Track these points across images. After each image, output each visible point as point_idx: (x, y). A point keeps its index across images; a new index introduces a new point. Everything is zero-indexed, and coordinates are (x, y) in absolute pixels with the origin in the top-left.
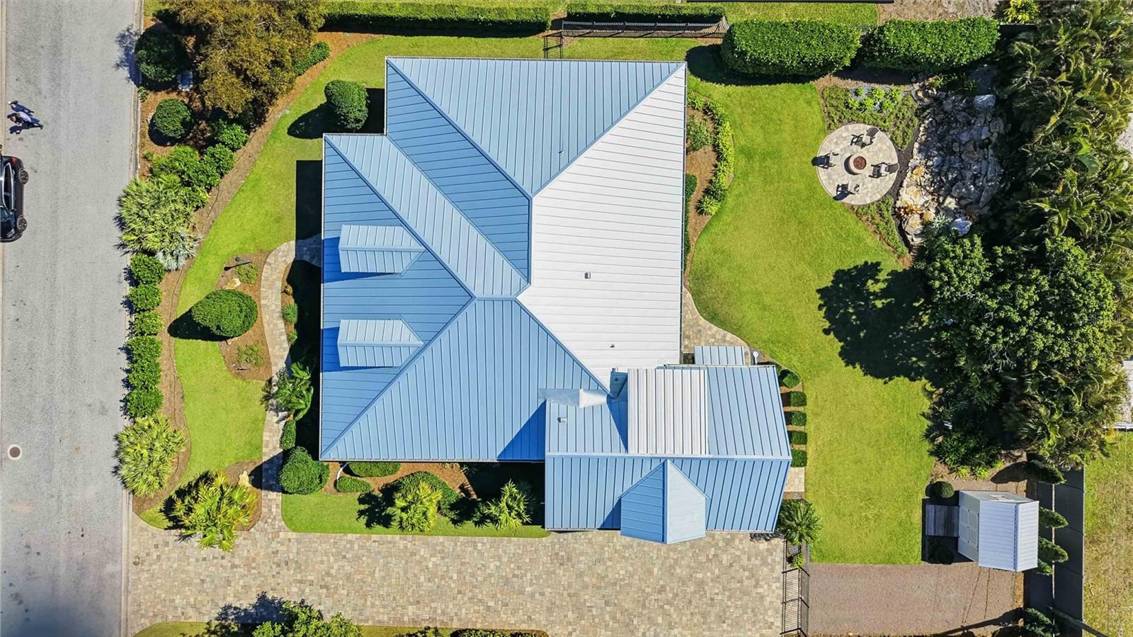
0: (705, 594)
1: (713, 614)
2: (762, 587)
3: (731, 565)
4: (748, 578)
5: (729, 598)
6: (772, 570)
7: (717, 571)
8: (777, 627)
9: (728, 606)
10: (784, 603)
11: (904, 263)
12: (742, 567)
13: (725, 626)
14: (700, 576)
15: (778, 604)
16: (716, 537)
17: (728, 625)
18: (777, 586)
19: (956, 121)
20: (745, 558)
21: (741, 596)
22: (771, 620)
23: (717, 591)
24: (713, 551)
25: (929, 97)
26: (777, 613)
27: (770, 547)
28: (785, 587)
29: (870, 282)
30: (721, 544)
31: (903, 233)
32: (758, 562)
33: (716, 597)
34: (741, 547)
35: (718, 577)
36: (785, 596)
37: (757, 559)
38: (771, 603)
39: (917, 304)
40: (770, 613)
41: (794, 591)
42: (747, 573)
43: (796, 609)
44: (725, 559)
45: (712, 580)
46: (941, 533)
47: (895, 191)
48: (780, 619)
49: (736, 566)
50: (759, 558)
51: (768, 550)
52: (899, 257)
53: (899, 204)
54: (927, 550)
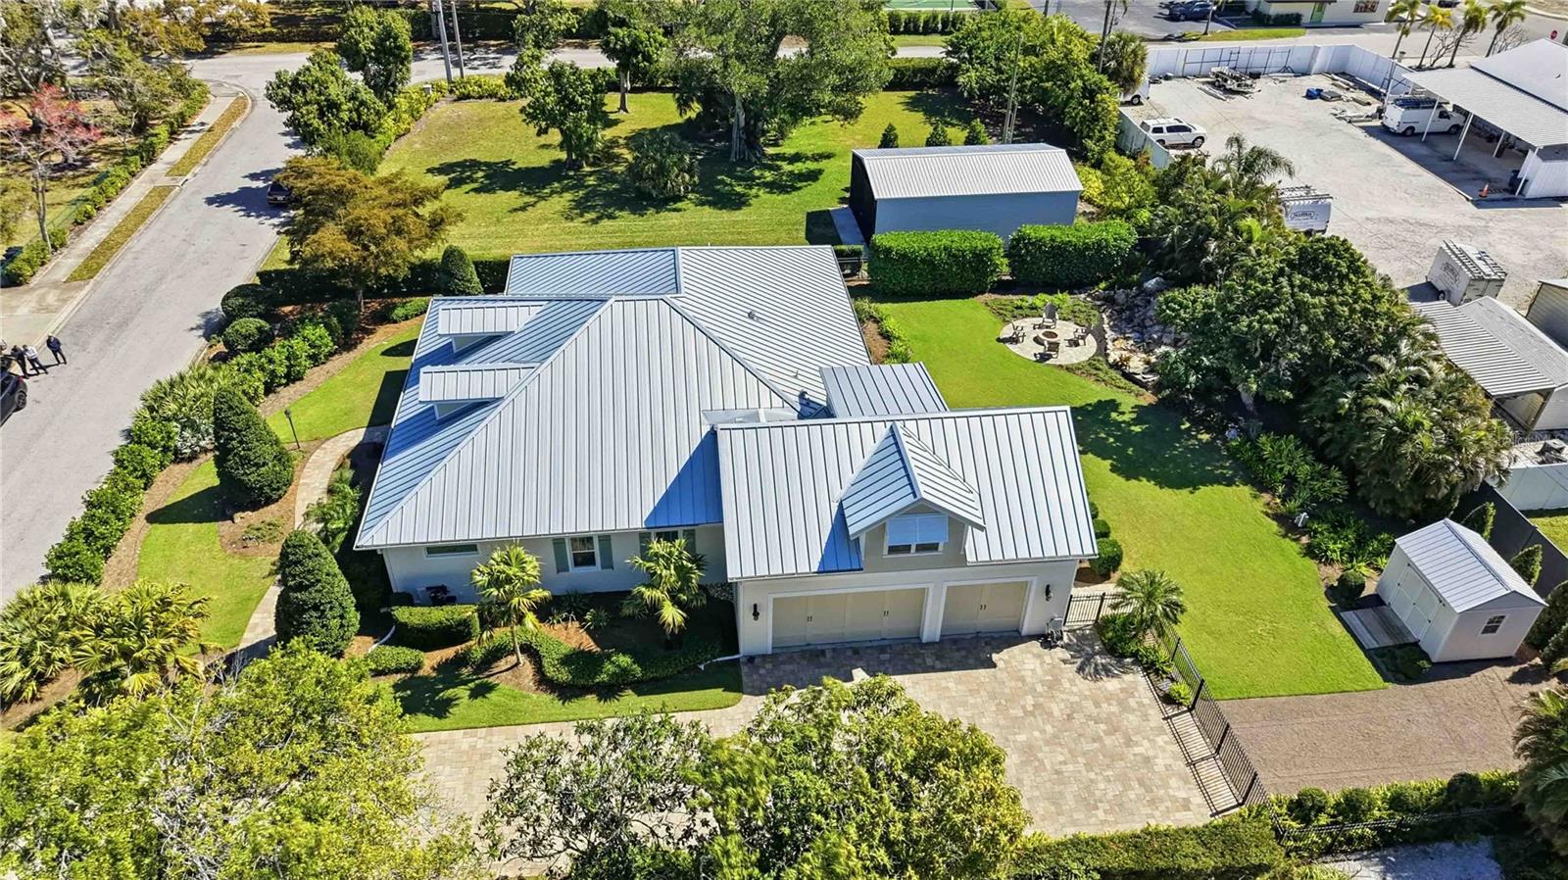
0: (1042, 762)
1: (1069, 797)
2: (1137, 744)
3: (1070, 717)
4: (1107, 733)
5: (1089, 767)
6: (1145, 717)
7: (1049, 728)
8: (1199, 806)
9: (1092, 781)
10: (1192, 764)
11: (1148, 399)
12: (1090, 717)
13: (1100, 814)
14: (1021, 738)
15: (1180, 765)
16: (1028, 680)
17: (1105, 811)
18: (1164, 739)
19: (1137, 306)
20: (1089, 705)
21: (1107, 761)
22: (1182, 794)
23: (1061, 758)
24: (1030, 701)
25: (1099, 300)
26: (1186, 782)
27: (1124, 686)
28: (1178, 738)
29: (1114, 415)
30: (1039, 688)
31: (1129, 377)
32: (1114, 709)
33: (1064, 768)
34: (1075, 689)
35: (1055, 736)
36: (1187, 755)
37: (1110, 704)
38: (1168, 767)
39: (1183, 427)
40: (1173, 782)
41: (1199, 746)
42: (1103, 727)
43: (1216, 772)
44: (1057, 709)
45: (1047, 743)
46: (1388, 642)
47: (1103, 350)
48: (1197, 792)
49: (1079, 718)
50: (1114, 703)
51: (1122, 690)
52: (1137, 395)
53: (1111, 360)
54: (1383, 667)
